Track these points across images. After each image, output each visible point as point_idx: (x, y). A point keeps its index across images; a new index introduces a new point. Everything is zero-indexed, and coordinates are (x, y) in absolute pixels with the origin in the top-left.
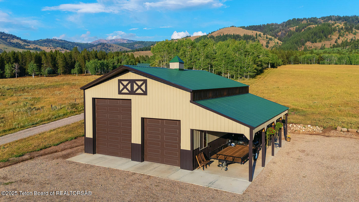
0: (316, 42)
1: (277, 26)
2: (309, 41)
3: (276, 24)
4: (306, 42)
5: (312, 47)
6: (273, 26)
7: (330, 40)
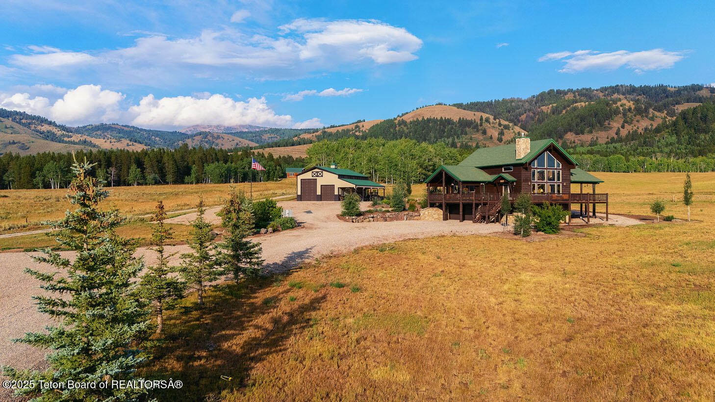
0: (583, 133)
1: (520, 103)
2: (571, 131)
3: (520, 100)
4: (566, 132)
5: (576, 141)
6: (513, 104)
7: (608, 130)
